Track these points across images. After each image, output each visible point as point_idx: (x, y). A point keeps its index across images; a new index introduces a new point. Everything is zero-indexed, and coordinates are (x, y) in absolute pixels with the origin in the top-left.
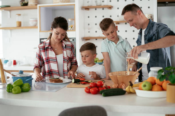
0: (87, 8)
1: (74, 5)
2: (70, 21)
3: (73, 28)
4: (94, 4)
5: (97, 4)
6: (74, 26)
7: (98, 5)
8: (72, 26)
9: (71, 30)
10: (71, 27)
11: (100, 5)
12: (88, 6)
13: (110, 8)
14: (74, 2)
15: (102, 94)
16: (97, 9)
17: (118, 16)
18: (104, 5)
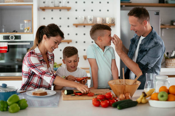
0: (43, 9)
1: (32, 5)
2: (26, 23)
3: (29, 30)
4: (52, 5)
5: (54, 5)
6: (30, 28)
7: (56, 6)
8: (29, 28)
9: (27, 32)
10: (28, 30)
11: (58, 6)
12: (45, 7)
13: (69, 9)
14: (32, 2)
15: (118, 108)
16: (54, 10)
17: (76, 18)
18: (62, 7)
